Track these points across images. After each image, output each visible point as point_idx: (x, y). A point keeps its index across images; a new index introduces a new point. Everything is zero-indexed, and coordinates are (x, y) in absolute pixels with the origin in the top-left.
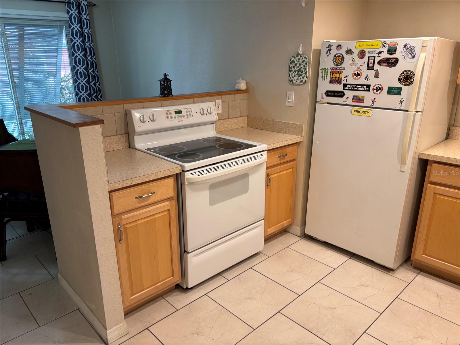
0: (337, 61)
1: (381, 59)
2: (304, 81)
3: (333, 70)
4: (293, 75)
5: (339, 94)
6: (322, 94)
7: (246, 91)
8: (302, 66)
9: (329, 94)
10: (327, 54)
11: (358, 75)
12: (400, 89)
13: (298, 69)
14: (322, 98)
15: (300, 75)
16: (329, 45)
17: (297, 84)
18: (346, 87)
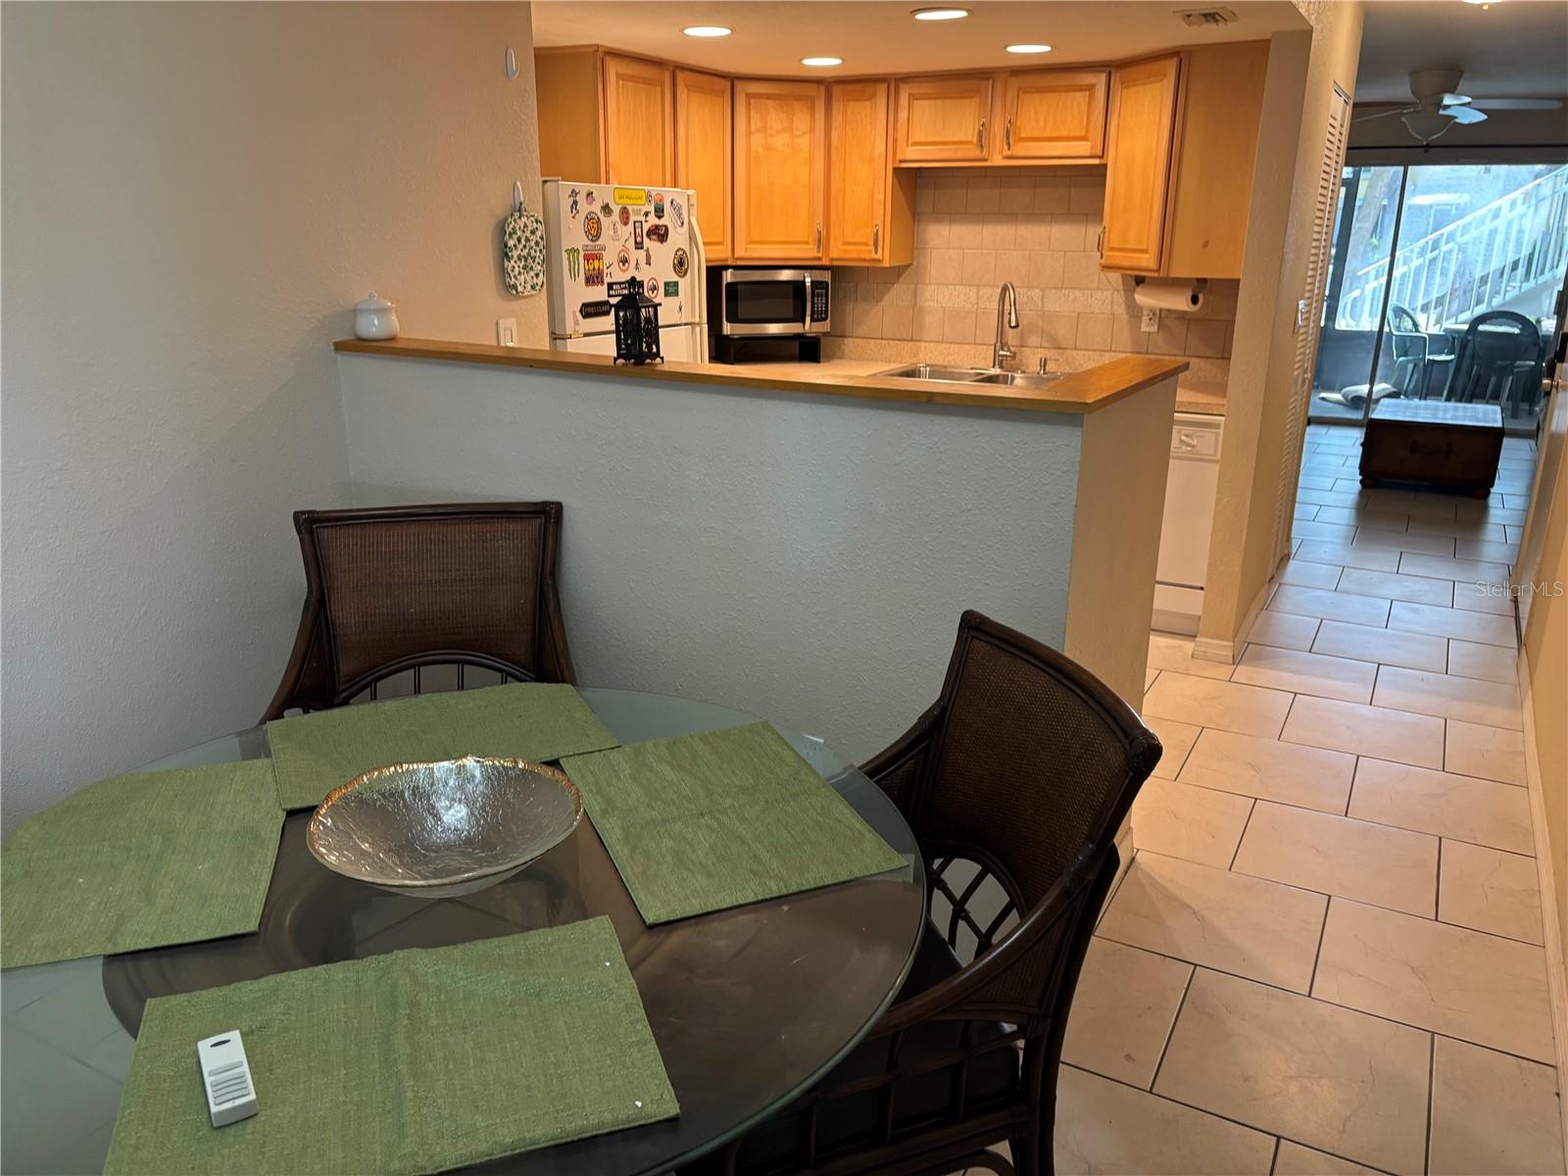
0: (591, 230)
1: (650, 228)
2: (540, 283)
3: (587, 252)
4: (517, 268)
5: (603, 308)
6: (574, 313)
8: (532, 243)
9: (587, 310)
10: (572, 212)
11: (625, 261)
12: (676, 284)
13: (526, 251)
14: (577, 323)
15: (531, 270)
16: (573, 191)
17: (526, 294)
18: (612, 289)
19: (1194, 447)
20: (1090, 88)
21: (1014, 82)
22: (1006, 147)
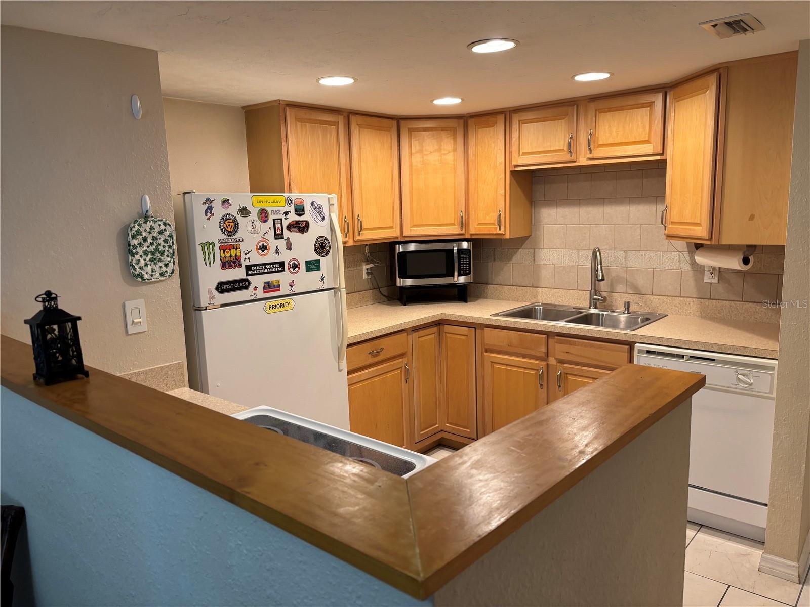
0: (228, 228)
1: (290, 223)
2: (169, 271)
3: (223, 244)
4: (142, 262)
5: (241, 284)
8: (161, 241)
9: (223, 287)
10: (206, 215)
11: (264, 248)
12: (318, 262)
13: (152, 248)
14: (213, 298)
15: (159, 262)
16: (208, 200)
17: (153, 280)
18: (251, 270)
19: (751, 385)
20: (651, 105)
21: (592, 106)
22: (588, 152)
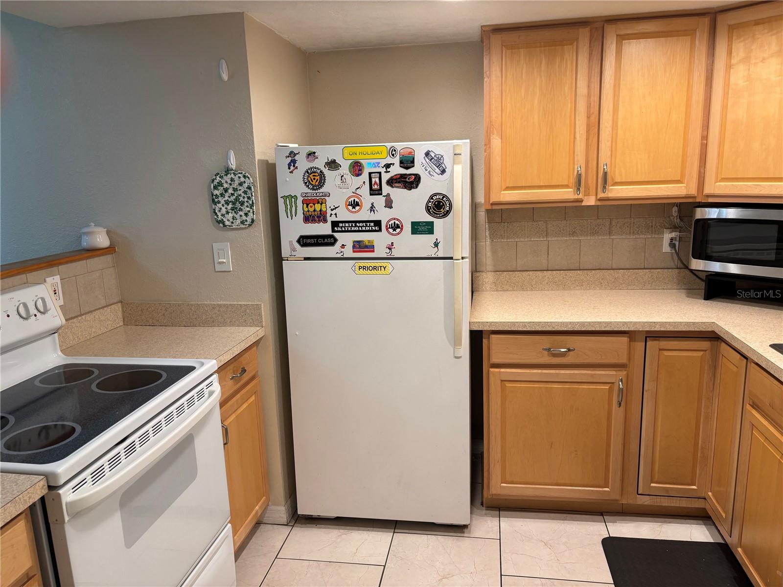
0: (312, 181)
1: (392, 177)
2: (249, 219)
3: (306, 198)
4: (224, 210)
5: (326, 240)
6: (291, 243)
7: (109, 250)
8: (240, 192)
9: (305, 241)
10: (289, 168)
11: (355, 204)
12: (430, 224)
13: (233, 198)
14: (294, 250)
15: (240, 211)
16: (291, 153)
17: (234, 227)
18: (338, 226)
